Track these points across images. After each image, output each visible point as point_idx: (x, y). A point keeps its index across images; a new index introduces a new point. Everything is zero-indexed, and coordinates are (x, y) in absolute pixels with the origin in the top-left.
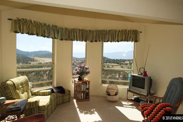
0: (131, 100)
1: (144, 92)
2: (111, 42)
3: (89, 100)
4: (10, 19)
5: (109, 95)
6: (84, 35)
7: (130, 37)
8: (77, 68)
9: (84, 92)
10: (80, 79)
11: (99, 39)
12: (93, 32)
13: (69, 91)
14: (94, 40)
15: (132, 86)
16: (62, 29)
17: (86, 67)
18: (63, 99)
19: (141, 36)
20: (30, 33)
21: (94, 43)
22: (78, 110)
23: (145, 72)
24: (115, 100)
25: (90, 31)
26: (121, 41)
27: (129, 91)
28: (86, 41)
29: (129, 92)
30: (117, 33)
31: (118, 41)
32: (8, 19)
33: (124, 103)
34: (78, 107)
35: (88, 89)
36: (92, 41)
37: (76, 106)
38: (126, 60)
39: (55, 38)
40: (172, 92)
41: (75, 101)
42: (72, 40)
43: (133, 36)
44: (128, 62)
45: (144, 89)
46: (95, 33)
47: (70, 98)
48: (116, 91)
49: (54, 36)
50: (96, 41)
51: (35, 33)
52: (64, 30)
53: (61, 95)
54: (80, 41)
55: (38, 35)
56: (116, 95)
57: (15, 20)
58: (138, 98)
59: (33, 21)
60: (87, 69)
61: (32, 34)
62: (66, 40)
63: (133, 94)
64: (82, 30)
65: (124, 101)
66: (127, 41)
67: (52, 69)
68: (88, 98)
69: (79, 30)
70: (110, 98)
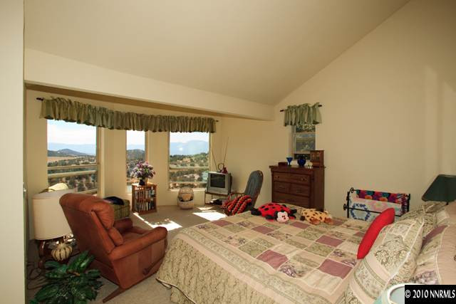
0: (210, 204)
1: (224, 191)
2: (181, 132)
3: (156, 211)
4: (39, 99)
5: (182, 201)
6: (144, 121)
7: (205, 127)
8: (136, 168)
9: (148, 201)
10: (142, 183)
11: (165, 127)
12: (156, 118)
13: (128, 202)
14: (158, 129)
15: (211, 186)
16: (113, 113)
17: (149, 166)
18: (121, 212)
19: (218, 126)
20: (69, 119)
21: (158, 133)
22: (147, 222)
23: (225, 169)
24: (190, 207)
25: (152, 116)
26: (194, 131)
27: (207, 193)
28: (146, 131)
29: (207, 195)
30: (188, 121)
31: (190, 132)
32: (38, 99)
33: (201, 209)
34: (146, 220)
35: (154, 196)
36: (154, 131)
37: (143, 219)
38: (184, 157)
39: (104, 126)
40: (252, 185)
41: (136, 214)
42: (127, 129)
43: (208, 126)
44: (188, 160)
45: (224, 187)
46: (158, 119)
47: (129, 211)
48: (191, 195)
49: (103, 122)
50: (160, 131)
51: (76, 119)
52: (115, 115)
53: (119, 207)
54: (138, 130)
55: (79, 122)
56: (191, 200)
57: (48, 101)
58: (218, 200)
59: (73, 102)
60: (151, 169)
61: (72, 121)
62: (118, 128)
63: (210, 195)
64: (141, 115)
65: (201, 206)
66: (202, 131)
67: (97, 172)
68: (155, 208)
69: (137, 115)
70: (184, 205)
